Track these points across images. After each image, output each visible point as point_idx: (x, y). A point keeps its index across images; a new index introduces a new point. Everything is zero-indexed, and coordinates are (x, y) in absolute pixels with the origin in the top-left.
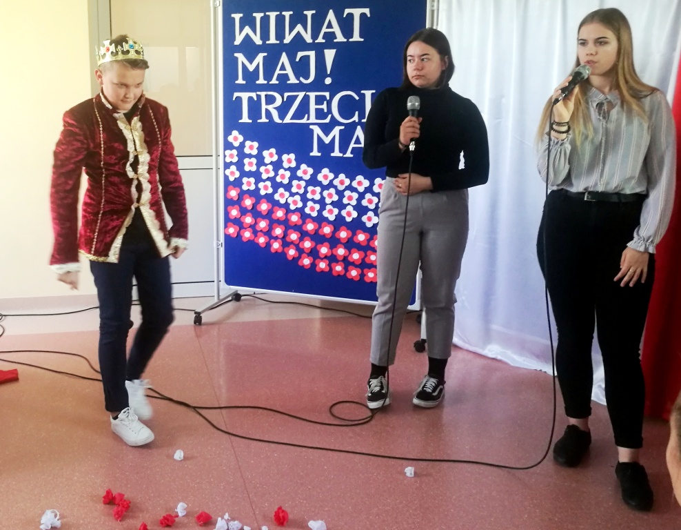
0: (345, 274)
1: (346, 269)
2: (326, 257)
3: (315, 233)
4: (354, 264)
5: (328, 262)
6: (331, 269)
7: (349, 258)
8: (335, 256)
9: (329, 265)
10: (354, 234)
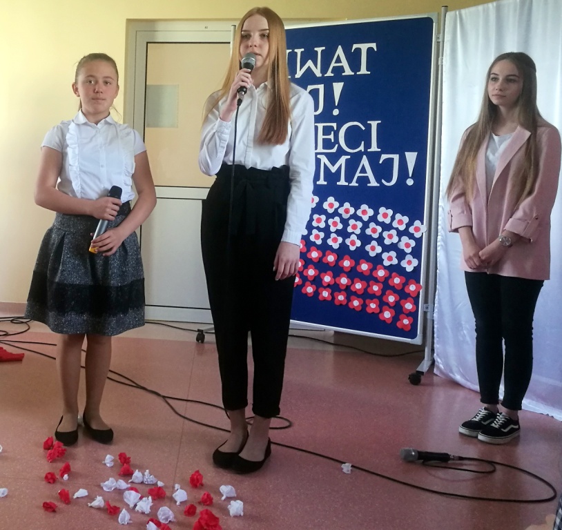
0: (347, 304)
1: (349, 299)
2: (329, 286)
3: (319, 262)
4: (356, 294)
5: (330, 291)
6: (333, 298)
7: (352, 288)
8: (338, 285)
9: (332, 294)
10: (358, 263)
